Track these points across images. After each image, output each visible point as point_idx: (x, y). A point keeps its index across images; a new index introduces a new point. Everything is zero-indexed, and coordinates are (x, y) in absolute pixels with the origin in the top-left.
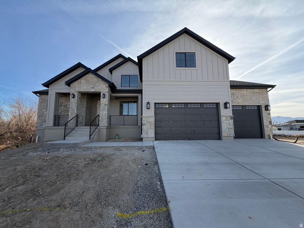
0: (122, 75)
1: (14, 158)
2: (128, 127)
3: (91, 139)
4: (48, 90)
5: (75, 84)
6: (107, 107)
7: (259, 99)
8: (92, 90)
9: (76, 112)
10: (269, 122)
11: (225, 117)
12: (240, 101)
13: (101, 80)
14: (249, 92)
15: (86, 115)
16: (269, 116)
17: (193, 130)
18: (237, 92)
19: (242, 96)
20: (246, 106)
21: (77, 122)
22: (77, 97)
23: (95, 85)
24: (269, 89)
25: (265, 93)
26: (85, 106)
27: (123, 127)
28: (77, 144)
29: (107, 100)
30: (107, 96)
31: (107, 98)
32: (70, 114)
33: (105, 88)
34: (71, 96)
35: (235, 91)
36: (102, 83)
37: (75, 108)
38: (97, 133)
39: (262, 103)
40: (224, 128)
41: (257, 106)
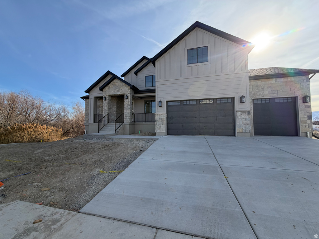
0: (145, 76)
1: (67, 143)
2: (149, 123)
3: (116, 132)
4: (89, 95)
5: (106, 89)
6: (129, 106)
7: (294, 90)
8: (118, 93)
9: (107, 111)
10: (308, 116)
11: (240, 112)
12: (266, 93)
13: (124, 83)
14: (279, 82)
15: (117, 113)
16: (308, 109)
17: (205, 126)
18: (262, 83)
19: (270, 87)
20: (275, 98)
21: (109, 119)
22: (108, 99)
23: (120, 88)
24: (310, 76)
25: (305, 81)
26: (116, 106)
27: (145, 123)
28: (103, 135)
29: (129, 101)
30: (129, 97)
31: (129, 99)
32: (103, 113)
33: (127, 91)
34: (104, 99)
35: (261, 82)
36: (125, 86)
37: (107, 108)
38: (122, 128)
39: (299, 94)
40: (238, 124)
41: (292, 97)
